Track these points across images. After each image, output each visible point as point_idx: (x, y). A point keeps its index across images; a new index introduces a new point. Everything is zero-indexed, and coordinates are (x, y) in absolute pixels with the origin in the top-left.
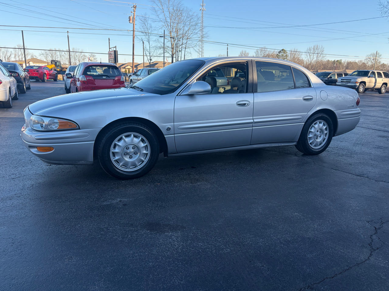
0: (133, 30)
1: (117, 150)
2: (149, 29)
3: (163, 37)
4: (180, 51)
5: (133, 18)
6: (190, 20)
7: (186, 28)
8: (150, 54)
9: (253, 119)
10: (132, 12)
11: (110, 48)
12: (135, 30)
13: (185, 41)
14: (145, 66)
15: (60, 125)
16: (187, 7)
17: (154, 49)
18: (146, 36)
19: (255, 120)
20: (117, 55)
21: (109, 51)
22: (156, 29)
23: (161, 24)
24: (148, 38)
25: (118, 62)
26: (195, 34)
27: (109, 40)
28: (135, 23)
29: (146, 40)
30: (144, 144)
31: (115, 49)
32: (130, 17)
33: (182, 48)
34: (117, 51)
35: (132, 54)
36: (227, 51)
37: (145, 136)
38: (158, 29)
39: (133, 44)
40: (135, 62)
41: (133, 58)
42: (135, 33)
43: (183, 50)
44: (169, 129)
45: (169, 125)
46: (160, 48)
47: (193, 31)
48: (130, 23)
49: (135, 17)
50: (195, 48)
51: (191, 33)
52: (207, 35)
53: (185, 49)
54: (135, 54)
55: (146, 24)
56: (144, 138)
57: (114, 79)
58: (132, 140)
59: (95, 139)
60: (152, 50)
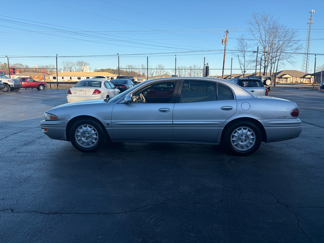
0: (224, 49)
1: (79, 134)
2: (245, 47)
3: (256, 52)
4: (273, 63)
5: (226, 40)
6: (285, 35)
7: (281, 43)
8: (244, 67)
9: (173, 122)
10: (224, 36)
11: (204, 65)
12: (226, 49)
13: (278, 54)
14: (244, 77)
15: (51, 118)
16: (282, 24)
17: (249, 63)
18: (242, 53)
19: (174, 123)
20: (208, 69)
21: (204, 66)
22: (252, 46)
23: (256, 42)
24: (244, 54)
25: (208, 75)
26: (289, 47)
27: (205, 59)
28: (227, 44)
29: (241, 56)
30: (94, 132)
31: (207, 66)
32: (223, 40)
33: (276, 60)
34: (209, 67)
35: (222, 69)
36: (315, 61)
37: (95, 127)
38: (253, 46)
39: (224, 61)
40: (224, 74)
41: (223, 72)
42: (226, 51)
43: (277, 62)
44: (108, 124)
45: (108, 121)
46: (254, 61)
47: (287, 44)
48: (222, 44)
49: (227, 39)
50: (289, 60)
51: (285, 46)
52: (301, 47)
53: (278, 61)
54: (224, 68)
55: (243, 42)
56: (95, 129)
57: (169, 90)
58: (87, 129)
59: (66, 126)
60: (246, 64)
